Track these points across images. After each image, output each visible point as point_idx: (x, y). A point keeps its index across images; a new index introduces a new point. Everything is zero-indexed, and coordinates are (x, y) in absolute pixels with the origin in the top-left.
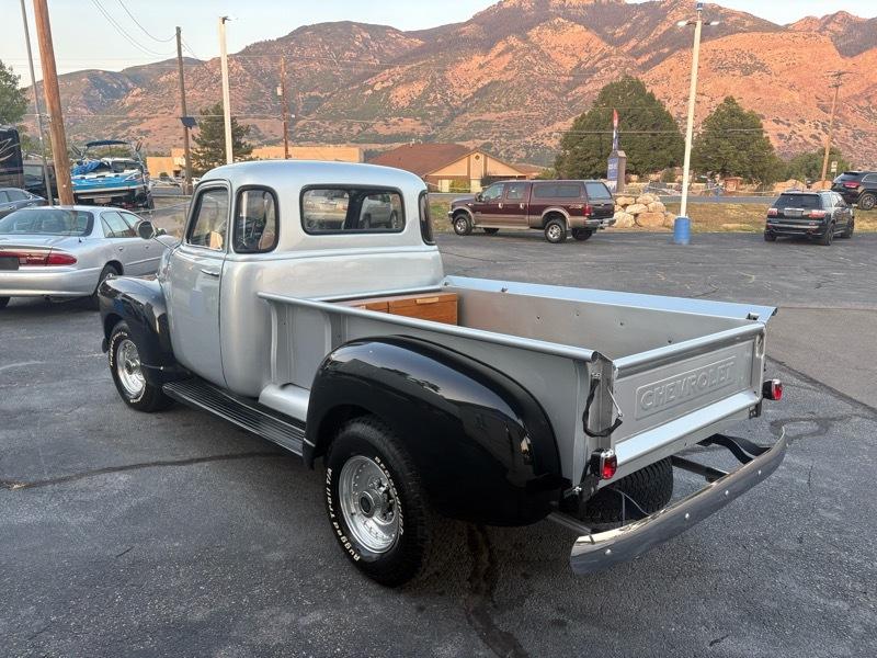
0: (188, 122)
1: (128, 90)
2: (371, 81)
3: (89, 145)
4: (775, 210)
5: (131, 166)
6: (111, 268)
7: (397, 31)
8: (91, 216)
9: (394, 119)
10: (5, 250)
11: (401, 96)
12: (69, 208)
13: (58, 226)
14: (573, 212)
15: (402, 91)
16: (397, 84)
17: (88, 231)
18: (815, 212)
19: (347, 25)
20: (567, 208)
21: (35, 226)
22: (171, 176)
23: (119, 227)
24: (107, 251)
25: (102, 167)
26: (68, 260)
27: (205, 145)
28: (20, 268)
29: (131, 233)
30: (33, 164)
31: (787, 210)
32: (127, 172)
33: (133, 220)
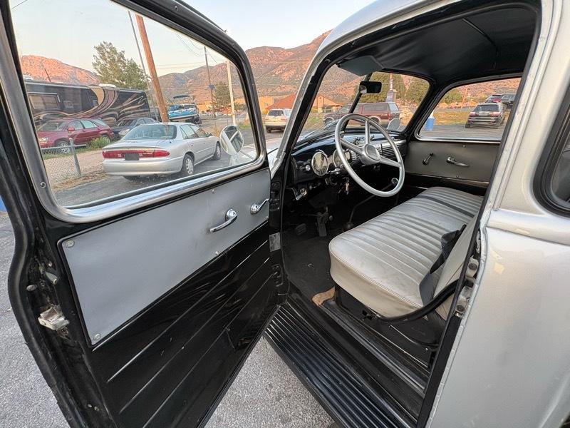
0: (212, 87)
1: (187, 80)
2: (274, 71)
3: (175, 98)
4: (474, 113)
5: (192, 107)
6: (188, 156)
7: (283, 49)
8: (175, 128)
9: (284, 86)
10: (133, 149)
11: (286, 76)
12: (166, 123)
13: (160, 134)
14: (383, 118)
15: (286, 74)
16: (284, 71)
17: (174, 136)
18: (495, 113)
19: (264, 48)
20: (380, 116)
21: (151, 134)
22: (205, 112)
23: (190, 133)
24: (185, 147)
25: (181, 107)
26: (165, 154)
27: (218, 98)
28: (140, 159)
29: (196, 136)
30: (154, 108)
31: (481, 113)
32: (190, 109)
33: (196, 128)
